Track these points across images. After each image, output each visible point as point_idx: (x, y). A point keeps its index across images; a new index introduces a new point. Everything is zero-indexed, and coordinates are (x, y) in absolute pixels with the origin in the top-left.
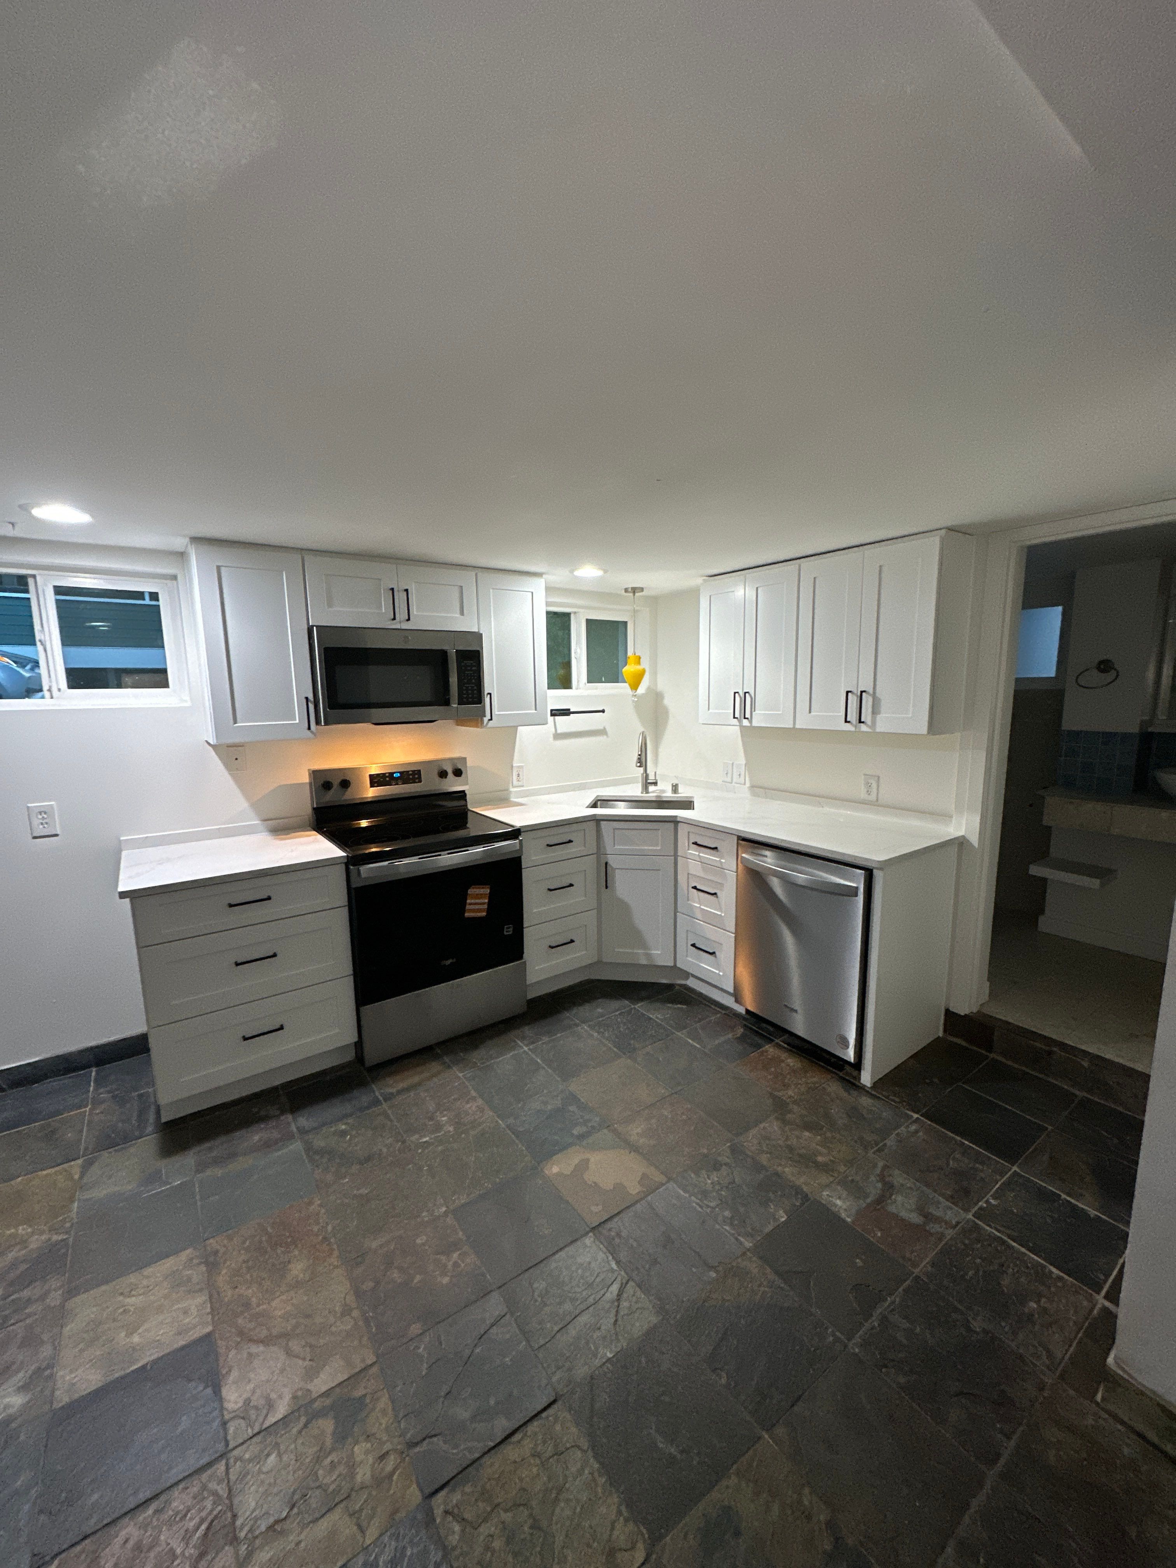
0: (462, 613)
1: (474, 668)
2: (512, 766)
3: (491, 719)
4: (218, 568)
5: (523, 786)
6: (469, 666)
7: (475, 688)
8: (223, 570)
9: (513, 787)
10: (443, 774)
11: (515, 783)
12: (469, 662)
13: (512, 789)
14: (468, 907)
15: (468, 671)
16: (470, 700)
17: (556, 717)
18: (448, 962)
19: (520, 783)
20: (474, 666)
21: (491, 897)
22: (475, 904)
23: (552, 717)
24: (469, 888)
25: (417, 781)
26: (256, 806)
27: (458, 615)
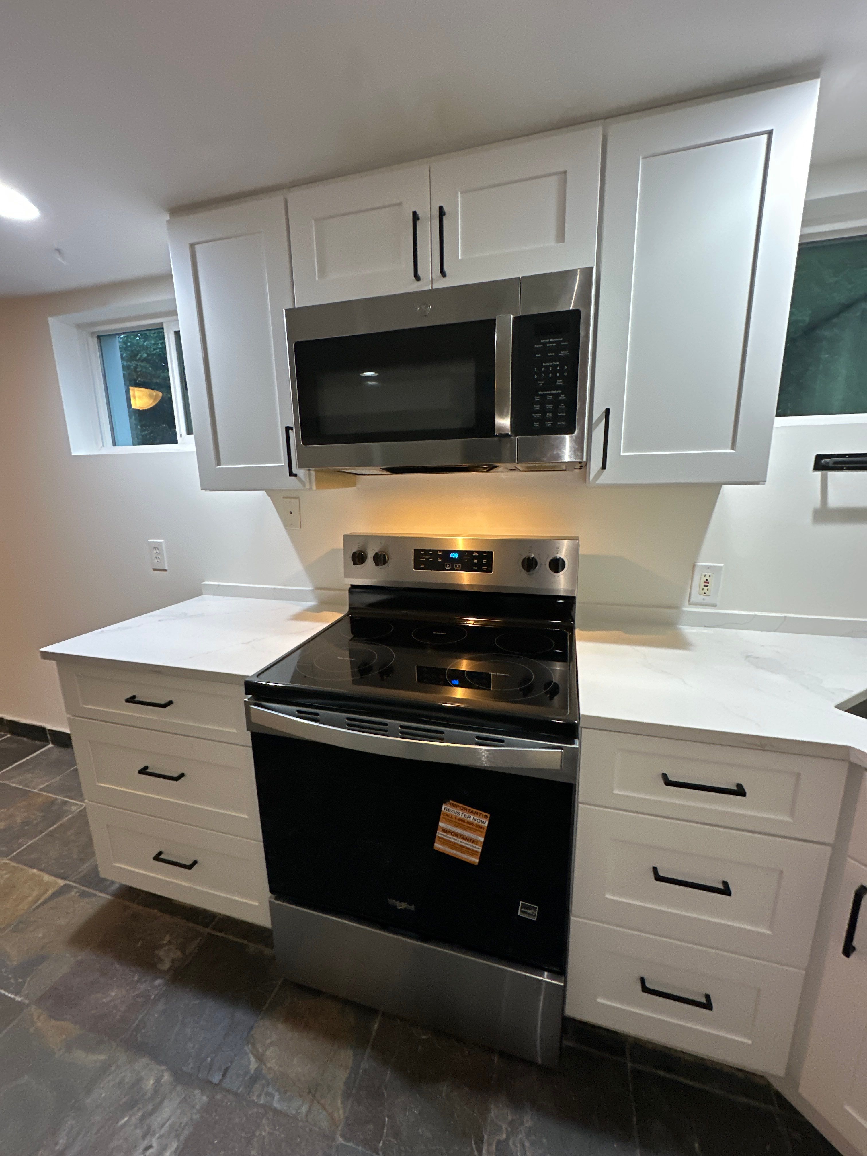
0: (561, 237)
1: (562, 353)
2: (694, 566)
3: (604, 467)
4: (192, 246)
5: (714, 606)
6: (551, 350)
7: (563, 397)
8: (197, 247)
9: (690, 604)
10: (530, 564)
11: (696, 597)
12: (551, 341)
13: (687, 609)
14: (439, 834)
15: (552, 359)
16: (549, 424)
17: (830, 474)
18: (402, 906)
19: (708, 600)
20: (564, 348)
21: (490, 834)
22: (456, 835)
23: (819, 474)
24: (444, 801)
25: (485, 568)
26: (310, 569)
27: (552, 243)
